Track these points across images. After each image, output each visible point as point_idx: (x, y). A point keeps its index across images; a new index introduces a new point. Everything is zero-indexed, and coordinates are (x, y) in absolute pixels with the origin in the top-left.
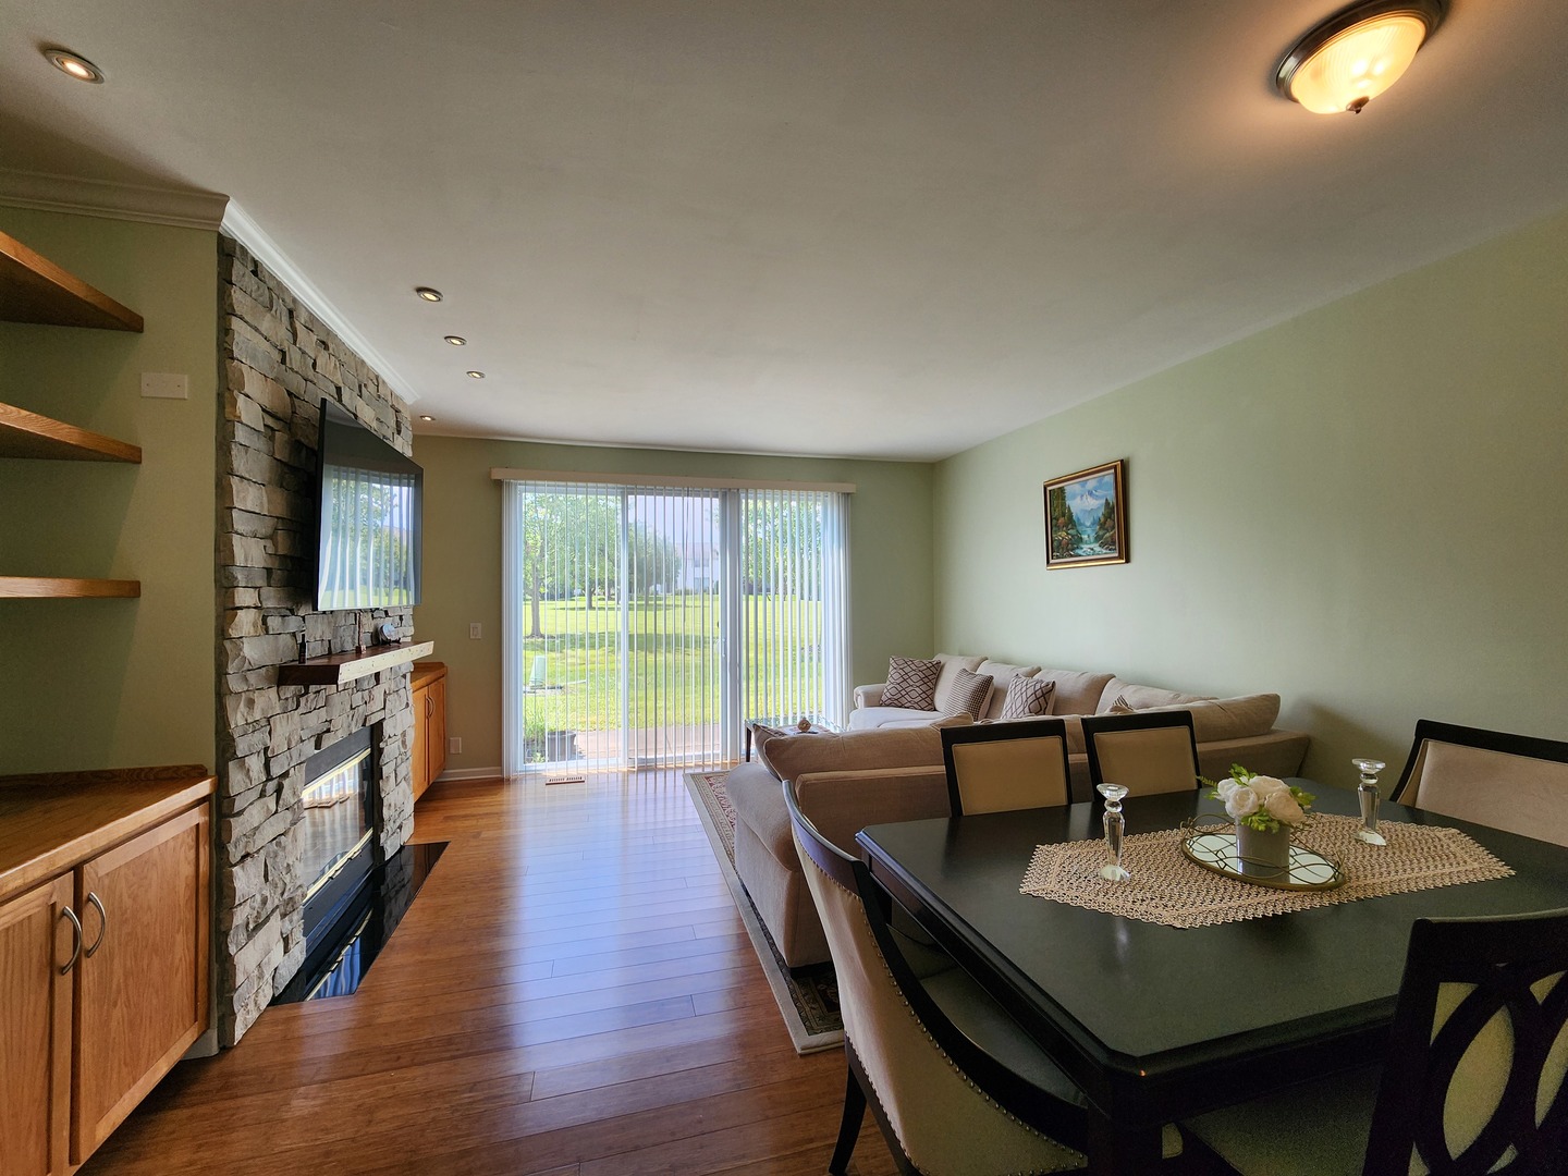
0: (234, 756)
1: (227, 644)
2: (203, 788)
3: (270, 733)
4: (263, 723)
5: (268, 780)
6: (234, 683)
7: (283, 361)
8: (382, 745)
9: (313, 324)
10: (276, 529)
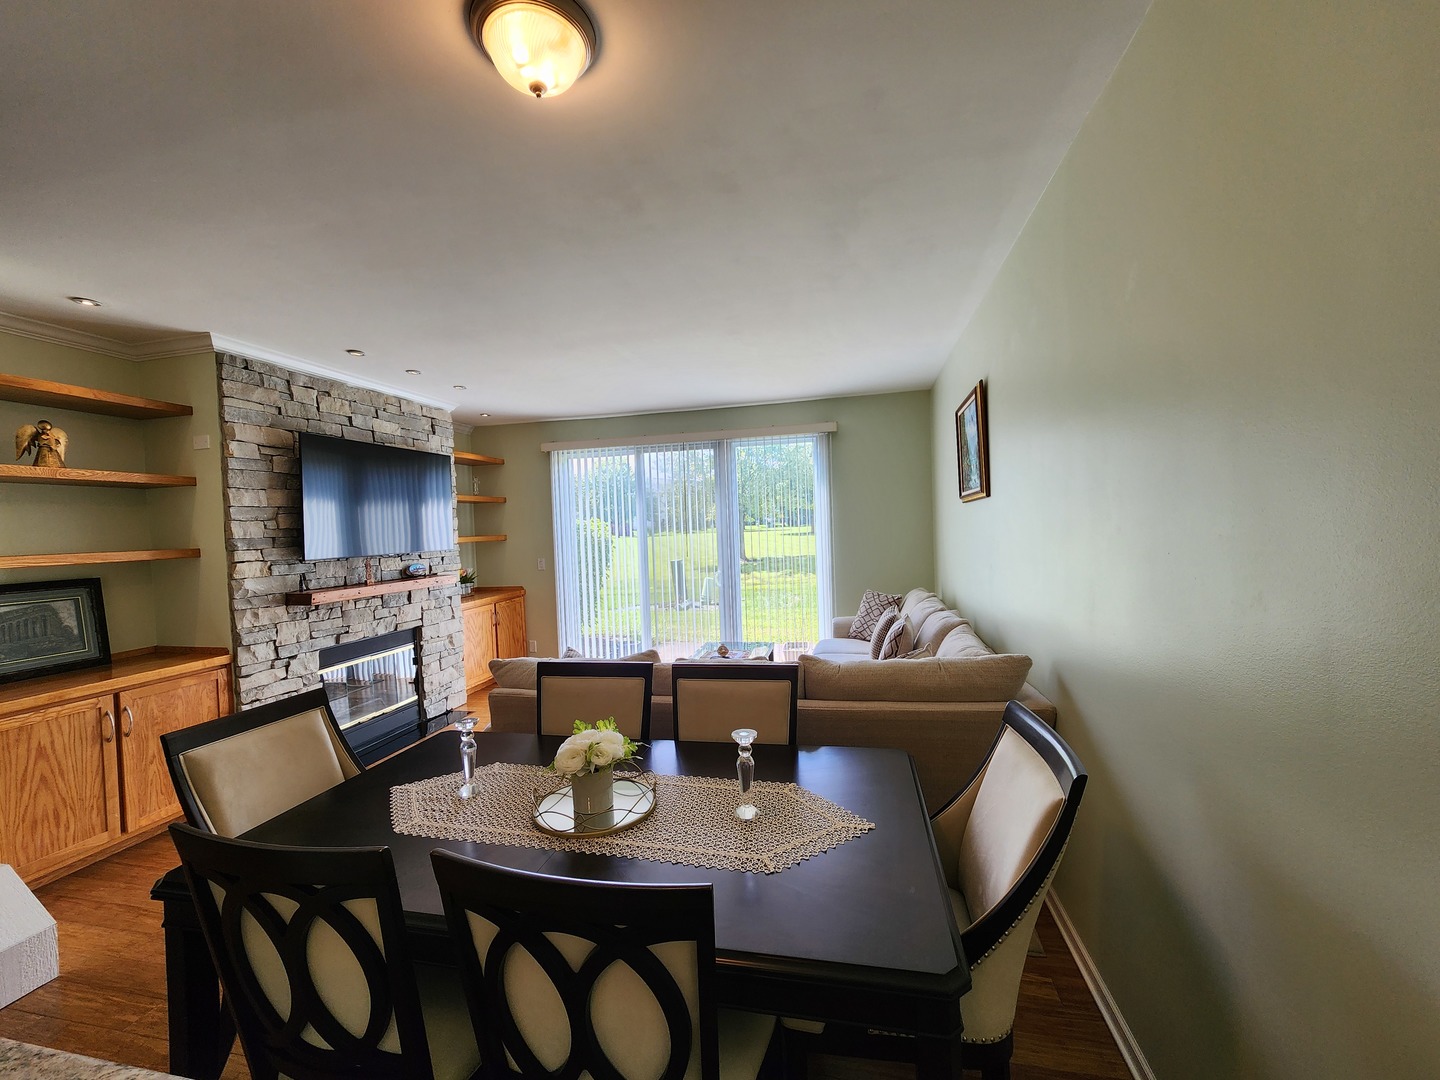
0: (240, 645)
1: (233, 583)
2: (223, 660)
3: (277, 632)
4: (273, 626)
5: (276, 659)
6: (238, 605)
7: (280, 413)
8: (422, 643)
9: (312, 383)
10: (277, 514)
